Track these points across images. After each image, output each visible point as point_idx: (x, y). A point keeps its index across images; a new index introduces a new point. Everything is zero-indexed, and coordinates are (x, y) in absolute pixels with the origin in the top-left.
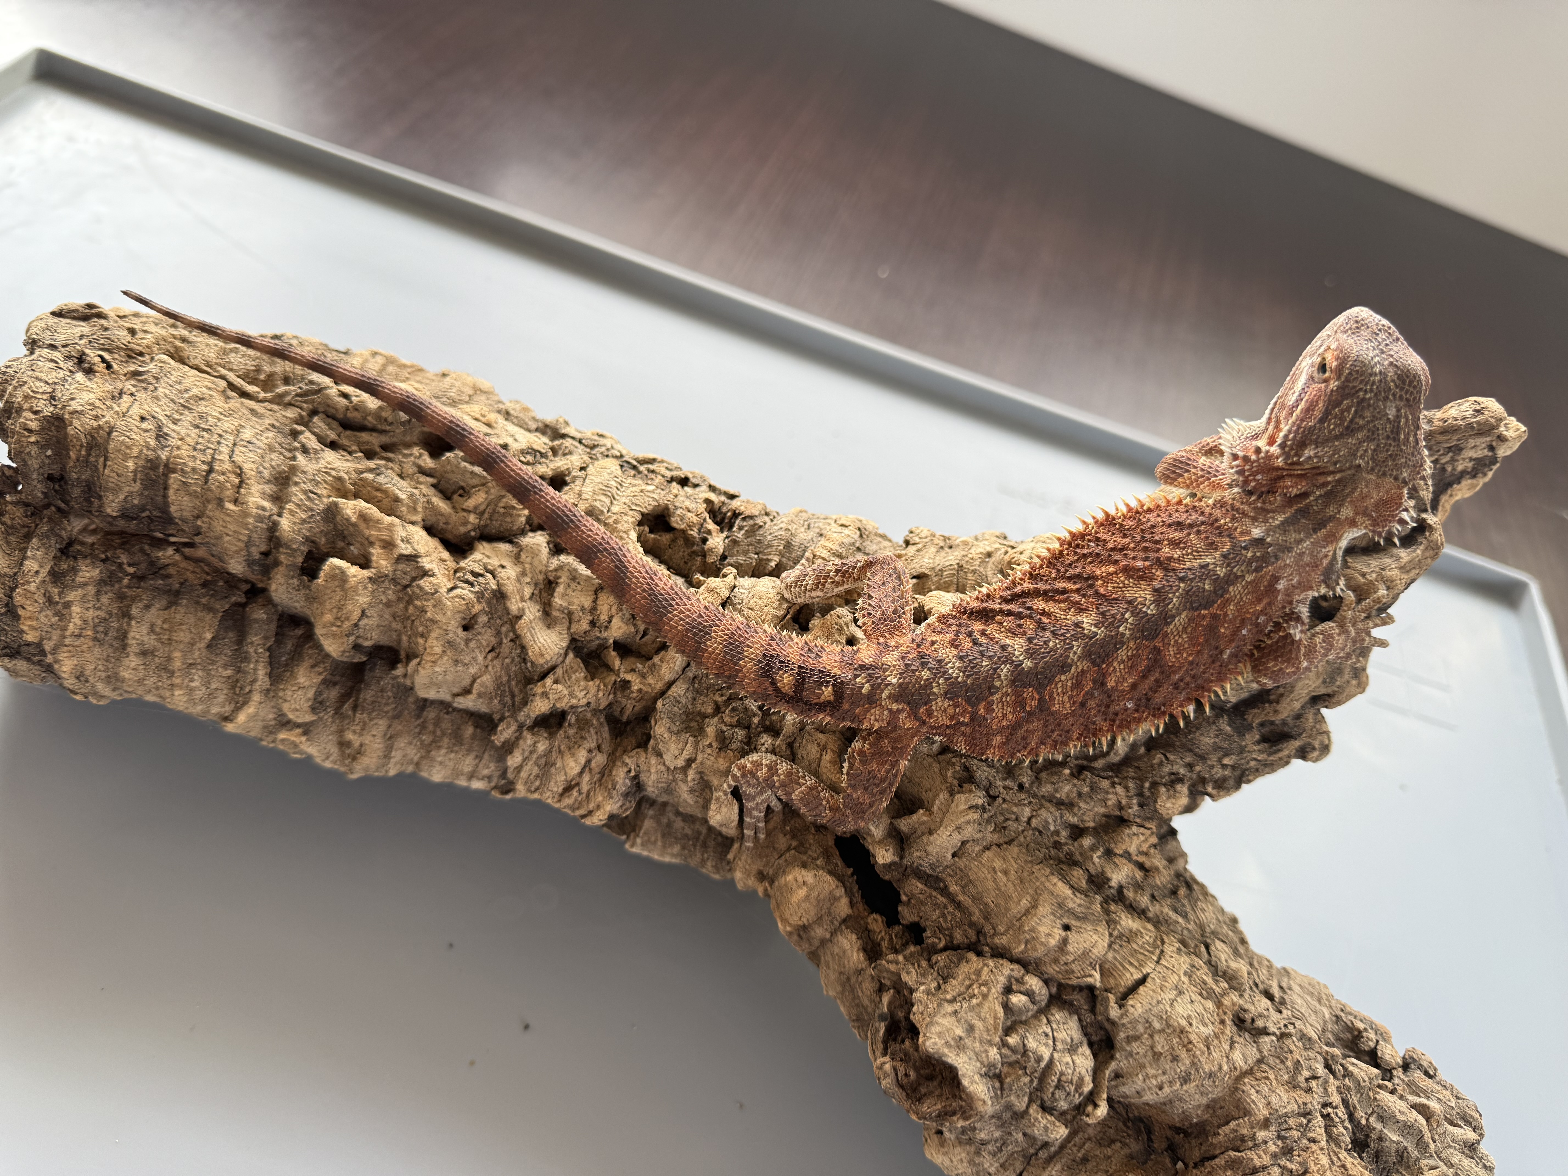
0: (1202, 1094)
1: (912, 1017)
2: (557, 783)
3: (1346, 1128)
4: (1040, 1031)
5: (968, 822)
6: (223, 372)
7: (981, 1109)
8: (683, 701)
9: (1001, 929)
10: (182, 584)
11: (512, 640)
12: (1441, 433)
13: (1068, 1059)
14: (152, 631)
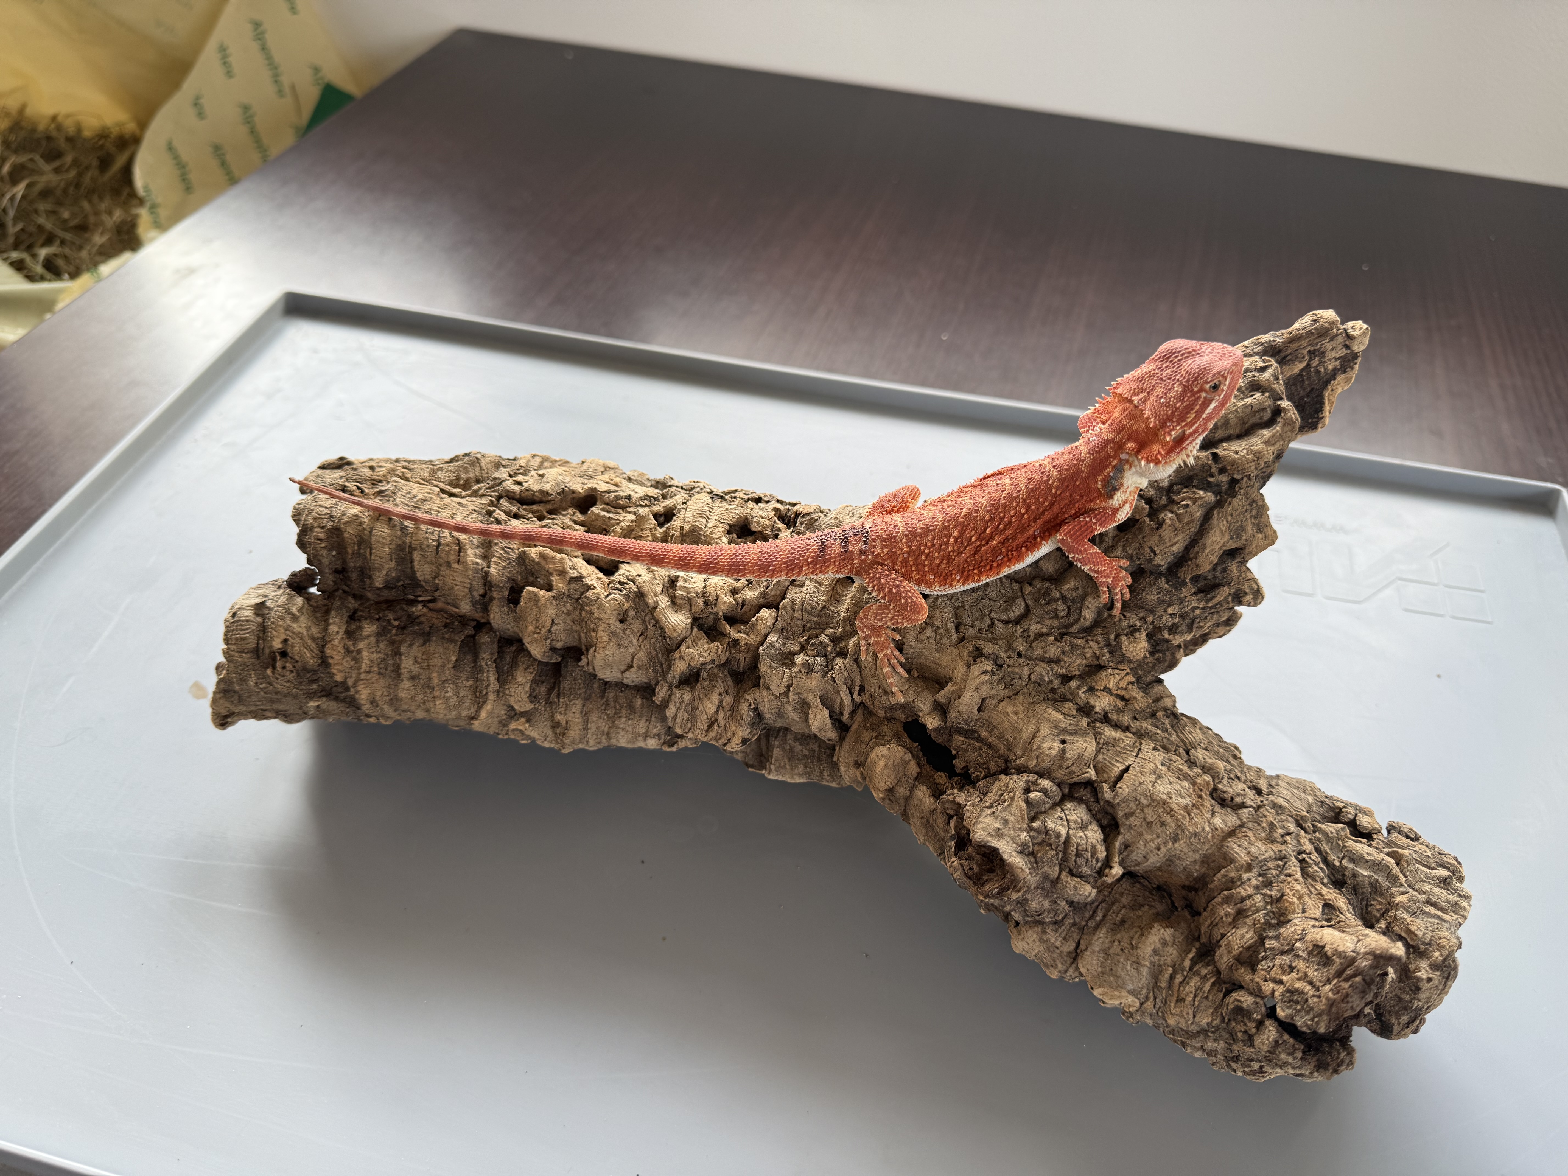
0: (1194, 851)
2: (702, 724)
3: (1321, 869)
4: (1056, 816)
5: (984, 684)
6: (435, 483)
7: (1022, 876)
8: (777, 645)
9: (1019, 753)
10: (431, 627)
11: (653, 626)
12: (1290, 342)
13: (1081, 834)
14: (416, 662)
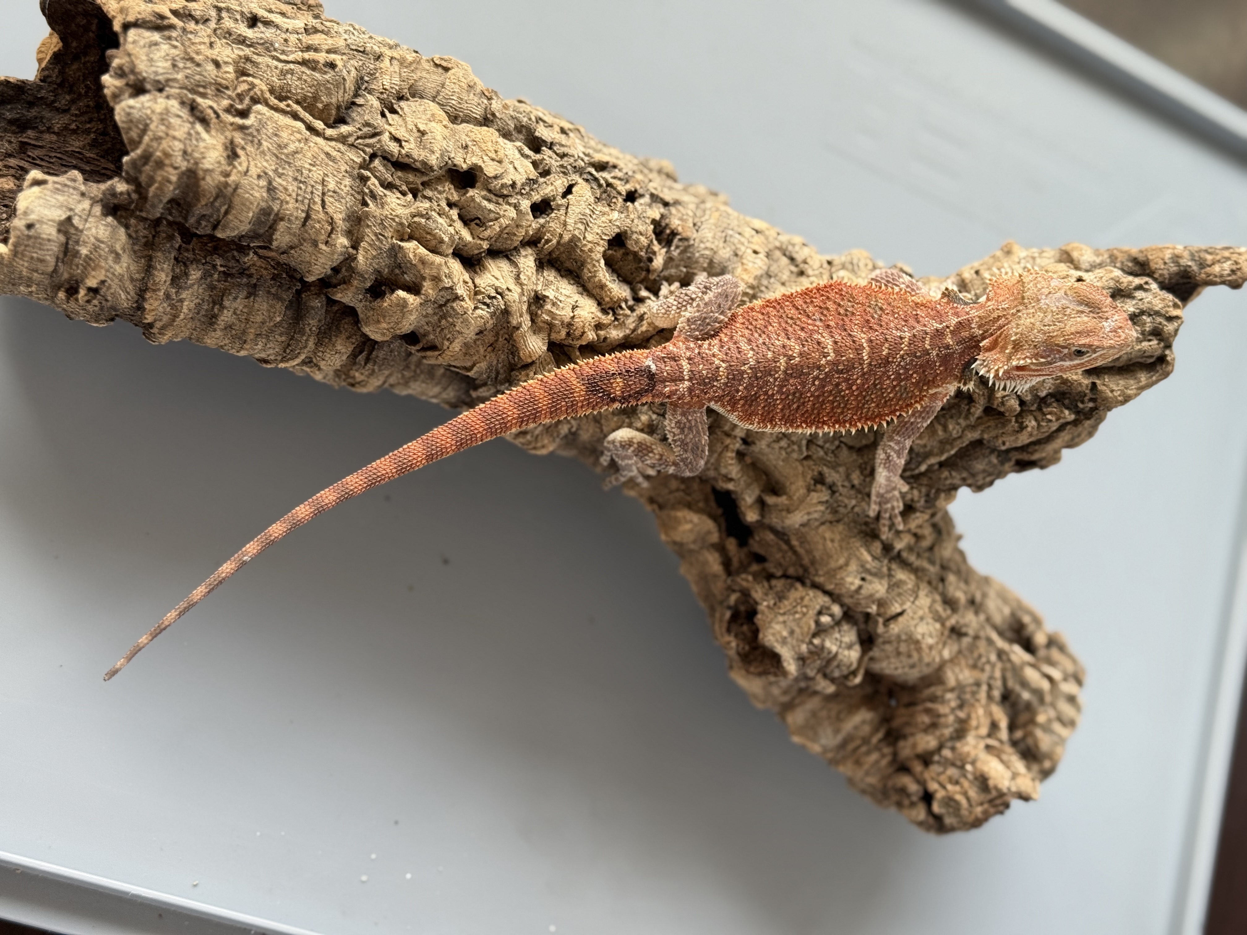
0: (919, 672)
1: (756, 620)
3: (999, 691)
4: (834, 636)
5: (816, 511)
6: (294, 106)
9: (821, 573)
10: (259, 280)
11: (506, 339)
13: (846, 653)
14: (235, 313)
